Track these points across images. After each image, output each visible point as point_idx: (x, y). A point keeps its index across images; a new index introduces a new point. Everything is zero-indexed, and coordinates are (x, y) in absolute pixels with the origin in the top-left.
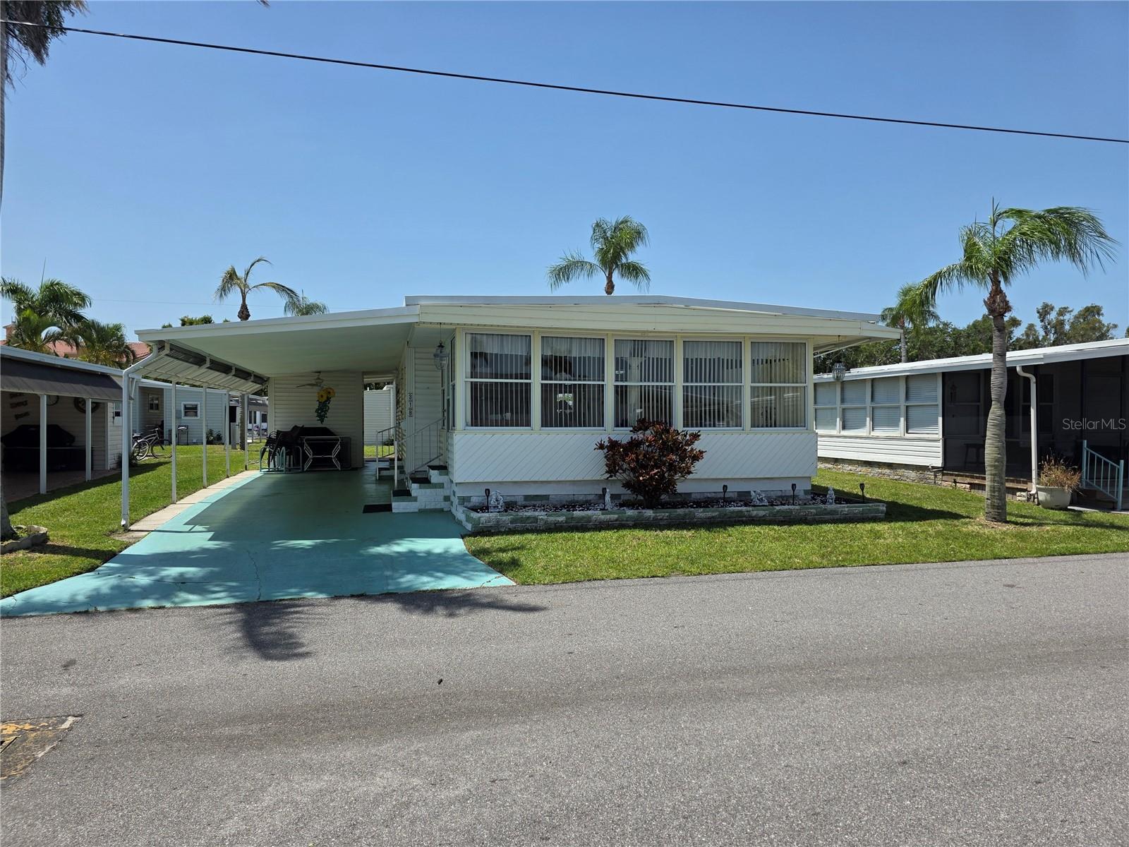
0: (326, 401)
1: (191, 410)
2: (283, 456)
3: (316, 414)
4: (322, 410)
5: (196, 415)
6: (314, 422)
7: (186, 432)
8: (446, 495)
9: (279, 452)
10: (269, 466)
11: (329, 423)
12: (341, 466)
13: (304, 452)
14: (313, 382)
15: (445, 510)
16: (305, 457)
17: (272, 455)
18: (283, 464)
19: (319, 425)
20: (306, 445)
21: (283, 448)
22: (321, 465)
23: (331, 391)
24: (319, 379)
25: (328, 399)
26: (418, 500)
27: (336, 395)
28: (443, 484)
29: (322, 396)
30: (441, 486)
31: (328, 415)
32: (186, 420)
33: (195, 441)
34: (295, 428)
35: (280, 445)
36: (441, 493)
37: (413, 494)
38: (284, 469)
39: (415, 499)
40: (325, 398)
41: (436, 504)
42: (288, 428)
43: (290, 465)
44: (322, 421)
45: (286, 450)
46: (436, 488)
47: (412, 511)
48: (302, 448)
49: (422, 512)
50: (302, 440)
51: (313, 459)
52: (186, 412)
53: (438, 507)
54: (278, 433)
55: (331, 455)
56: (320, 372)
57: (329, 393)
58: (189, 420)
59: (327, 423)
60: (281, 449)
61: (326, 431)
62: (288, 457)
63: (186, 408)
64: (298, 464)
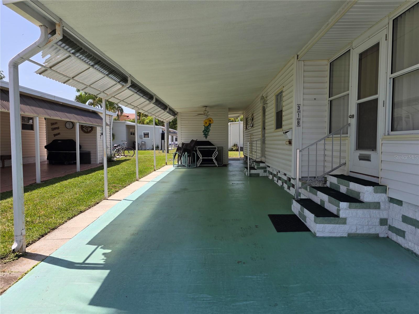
0: (208, 126)
1: (146, 135)
2: (186, 158)
3: (203, 133)
4: (206, 131)
5: (148, 137)
6: (201, 138)
7: (145, 144)
8: (382, 217)
9: (183, 156)
10: (178, 164)
11: (210, 138)
12: (218, 163)
13: (197, 155)
14: (202, 113)
15: (381, 236)
16: (198, 158)
17: (180, 157)
18: (186, 162)
19: (204, 139)
20: (198, 151)
21: (186, 153)
22: (207, 163)
23: (211, 120)
24: (206, 111)
25: (210, 124)
26: (348, 221)
27: (214, 122)
28: (379, 203)
29: (206, 123)
30: (376, 206)
31: (209, 134)
32: (144, 139)
33: (148, 148)
34: (192, 141)
35: (184, 151)
36: (376, 215)
37: (342, 215)
38: (186, 165)
39: (344, 222)
40: (208, 124)
41: (369, 229)
42: (188, 141)
43: (189, 162)
44: (206, 137)
45: (188, 154)
46: (369, 208)
47: (339, 235)
48: (197, 153)
49: (352, 237)
50: (196, 148)
51: (203, 159)
52: (144, 136)
53: (372, 231)
54: (183, 144)
55: (212, 157)
56: (206, 107)
57: (210, 121)
58: (145, 139)
59: (209, 139)
60: (185, 154)
61: (209, 143)
62: (188, 158)
63: (144, 134)
64: (194, 161)
